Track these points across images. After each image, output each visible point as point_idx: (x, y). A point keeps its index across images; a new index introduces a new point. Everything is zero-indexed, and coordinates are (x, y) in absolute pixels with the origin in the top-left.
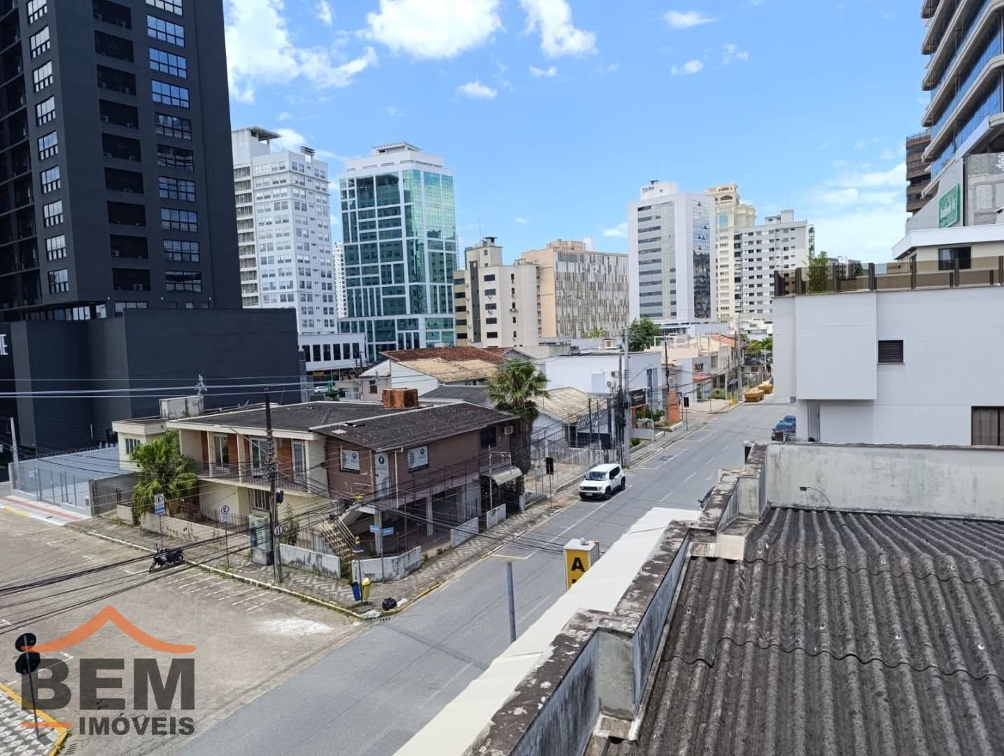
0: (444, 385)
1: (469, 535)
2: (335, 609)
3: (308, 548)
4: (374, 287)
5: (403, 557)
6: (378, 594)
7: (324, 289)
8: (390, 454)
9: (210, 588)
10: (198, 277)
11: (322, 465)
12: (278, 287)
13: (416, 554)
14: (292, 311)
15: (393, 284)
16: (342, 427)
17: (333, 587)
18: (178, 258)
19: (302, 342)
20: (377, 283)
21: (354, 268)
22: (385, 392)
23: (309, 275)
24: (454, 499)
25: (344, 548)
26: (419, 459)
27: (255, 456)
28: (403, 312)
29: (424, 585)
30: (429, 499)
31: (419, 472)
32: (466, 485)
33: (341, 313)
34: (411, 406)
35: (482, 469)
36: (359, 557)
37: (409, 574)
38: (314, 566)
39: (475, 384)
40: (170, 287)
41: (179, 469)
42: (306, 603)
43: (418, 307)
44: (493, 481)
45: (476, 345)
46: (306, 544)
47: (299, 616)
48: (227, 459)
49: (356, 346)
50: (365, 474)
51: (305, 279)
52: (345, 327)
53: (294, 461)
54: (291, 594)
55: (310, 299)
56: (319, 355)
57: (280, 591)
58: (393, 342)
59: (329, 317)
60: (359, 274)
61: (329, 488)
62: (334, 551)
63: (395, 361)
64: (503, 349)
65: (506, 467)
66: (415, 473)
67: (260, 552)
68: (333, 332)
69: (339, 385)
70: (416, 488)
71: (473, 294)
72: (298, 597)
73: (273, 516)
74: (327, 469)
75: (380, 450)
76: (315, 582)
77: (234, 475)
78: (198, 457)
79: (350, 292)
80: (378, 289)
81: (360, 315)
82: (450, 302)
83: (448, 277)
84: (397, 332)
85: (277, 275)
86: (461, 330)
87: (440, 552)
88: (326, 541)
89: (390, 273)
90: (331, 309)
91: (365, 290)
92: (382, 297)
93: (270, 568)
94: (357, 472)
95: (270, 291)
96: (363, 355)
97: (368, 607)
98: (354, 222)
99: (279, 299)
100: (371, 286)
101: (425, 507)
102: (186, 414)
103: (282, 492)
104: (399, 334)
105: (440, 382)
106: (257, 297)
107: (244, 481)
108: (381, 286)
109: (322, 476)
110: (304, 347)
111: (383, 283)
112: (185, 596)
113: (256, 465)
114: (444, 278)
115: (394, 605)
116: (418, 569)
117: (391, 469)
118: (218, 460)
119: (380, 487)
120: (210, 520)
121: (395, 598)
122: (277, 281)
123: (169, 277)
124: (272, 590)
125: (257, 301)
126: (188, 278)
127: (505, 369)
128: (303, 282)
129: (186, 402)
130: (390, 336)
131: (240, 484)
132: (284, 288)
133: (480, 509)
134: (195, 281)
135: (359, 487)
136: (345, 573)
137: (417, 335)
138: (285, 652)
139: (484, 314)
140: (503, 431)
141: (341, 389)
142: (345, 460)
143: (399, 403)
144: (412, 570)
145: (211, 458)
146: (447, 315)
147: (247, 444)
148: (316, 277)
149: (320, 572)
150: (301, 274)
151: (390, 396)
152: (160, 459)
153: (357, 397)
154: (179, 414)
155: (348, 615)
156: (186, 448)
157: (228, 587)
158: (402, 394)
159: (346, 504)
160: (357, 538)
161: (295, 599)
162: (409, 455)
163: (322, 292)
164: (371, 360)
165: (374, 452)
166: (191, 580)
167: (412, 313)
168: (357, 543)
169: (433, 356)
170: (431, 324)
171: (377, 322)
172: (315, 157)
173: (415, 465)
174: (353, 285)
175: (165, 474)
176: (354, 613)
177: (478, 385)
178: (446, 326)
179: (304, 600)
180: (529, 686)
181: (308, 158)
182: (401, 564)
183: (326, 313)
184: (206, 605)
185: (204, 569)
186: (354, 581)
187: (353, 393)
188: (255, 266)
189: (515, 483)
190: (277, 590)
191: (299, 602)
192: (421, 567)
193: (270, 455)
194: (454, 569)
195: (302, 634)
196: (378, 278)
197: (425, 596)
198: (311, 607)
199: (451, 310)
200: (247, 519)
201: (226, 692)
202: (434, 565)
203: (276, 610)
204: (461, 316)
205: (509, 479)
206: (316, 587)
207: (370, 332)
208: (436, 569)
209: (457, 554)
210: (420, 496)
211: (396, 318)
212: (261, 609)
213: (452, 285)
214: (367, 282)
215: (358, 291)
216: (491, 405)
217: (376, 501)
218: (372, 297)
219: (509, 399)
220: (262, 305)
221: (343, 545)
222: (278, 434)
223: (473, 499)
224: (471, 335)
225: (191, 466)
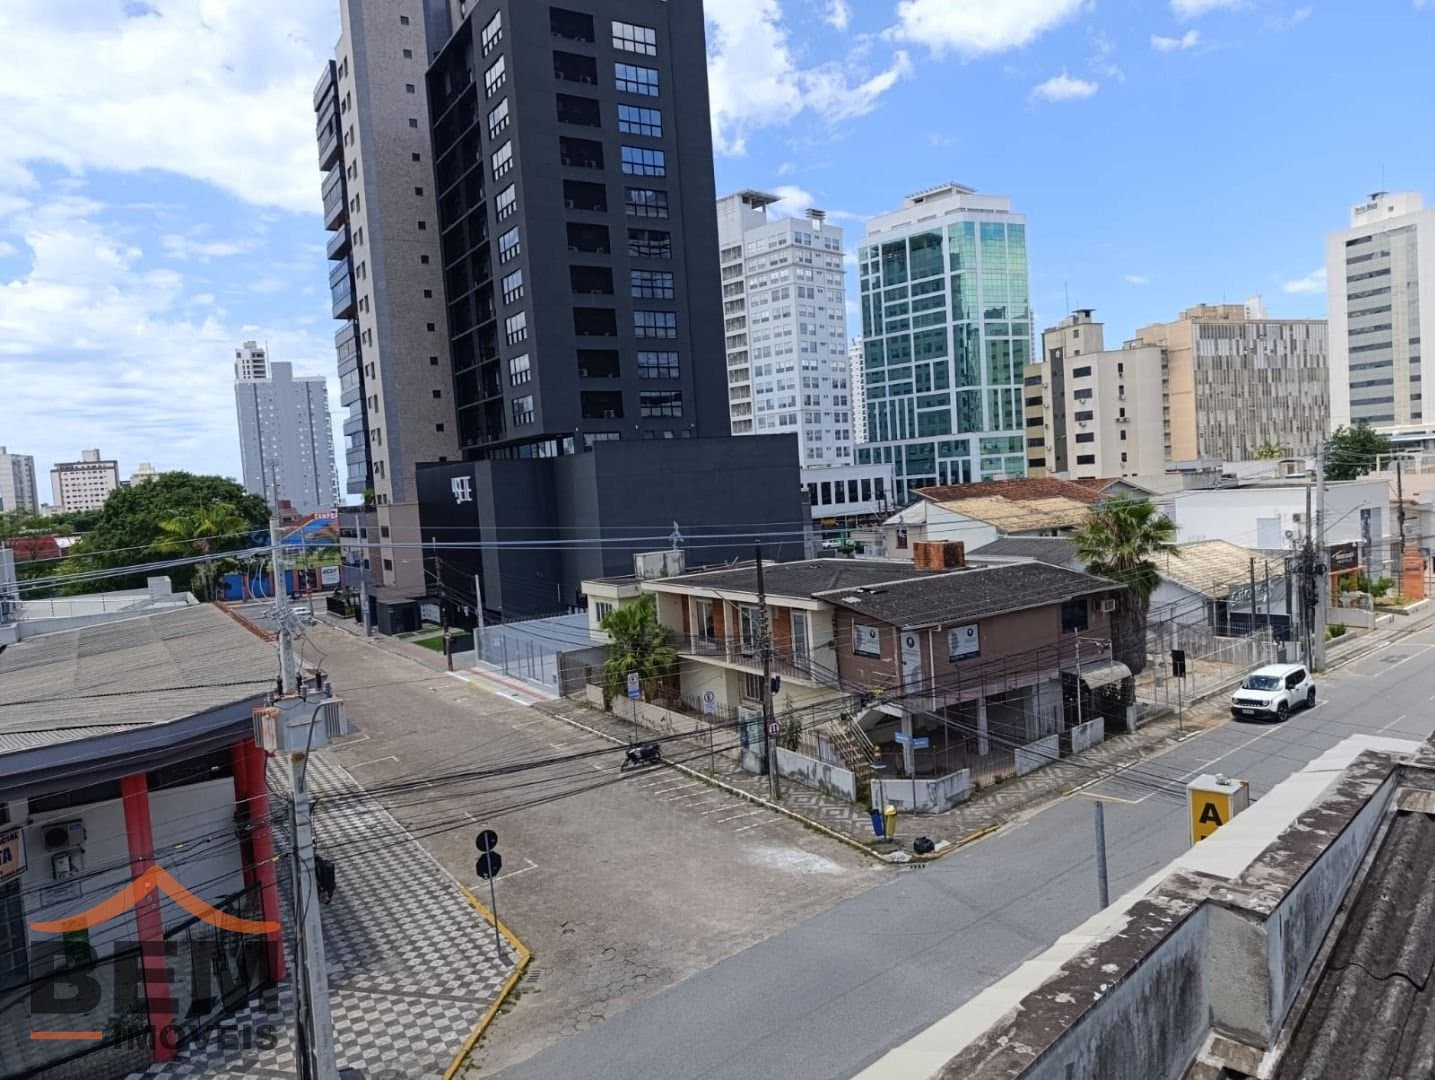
0: (1006, 536)
1: (1043, 761)
2: (848, 843)
3: (812, 756)
4: (906, 397)
5: (943, 781)
6: (909, 830)
7: (836, 404)
8: (923, 633)
9: (691, 798)
10: (678, 397)
11: (830, 644)
12: (776, 406)
13: (962, 780)
14: (794, 436)
15: (933, 392)
16: (856, 594)
17: (846, 813)
18: (653, 374)
19: (805, 479)
20: (909, 391)
21: (877, 373)
22: (916, 546)
23: (816, 386)
24: (1020, 704)
25: (860, 761)
26: (965, 643)
27: (746, 630)
28: (947, 431)
29: (974, 824)
30: (982, 702)
31: (966, 662)
32: (1038, 685)
33: (859, 437)
34: (953, 566)
35: (1064, 664)
36: (879, 774)
37: (953, 807)
38: (821, 781)
39: (1055, 534)
40: (645, 412)
41: (656, 642)
42: (811, 831)
43: (969, 422)
44: (1083, 681)
45: (1060, 476)
46: (811, 750)
47: (801, 847)
48: (711, 632)
49: (879, 482)
50: (888, 660)
51: (812, 392)
52: (864, 456)
53: (793, 636)
54: (791, 817)
55: (818, 420)
56: (829, 495)
57: (777, 811)
58: (931, 476)
59: (842, 443)
60: (884, 380)
61: (840, 677)
62: (848, 765)
63: (933, 502)
64: (1104, 481)
65: (1104, 662)
66: (959, 663)
67: (753, 756)
68: (847, 464)
69: (857, 537)
70: (961, 685)
71: (1054, 399)
72: (801, 820)
73: (768, 707)
74: (837, 650)
75: (908, 627)
76: (821, 803)
77: (720, 653)
78: (678, 628)
79: (871, 407)
80: (911, 400)
81: (884, 438)
82: (1019, 412)
83: (1015, 376)
84: (938, 460)
85: (775, 389)
86: (1037, 453)
87: (999, 781)
88: (837, 749)
89: (928, 375)
90: (846, 432)
91: (892, 403)
92: (917, 411)
93: (764, 779)
94: (876, 657)
95: (766, 412)
96: (888, 495)
97: (893, 847)
98: (878, 308)
99: (777, 422)
100: (901, 397)
101: (975, 712)
102: (664, 573)
103: (778, 678)
104: (941, 463)
105: (1000, 531)
106: (750, 421)
107: (732, 662)
108: (915, 395)
109: (829, 659)
110: (809, 485)
111: (918, 391)
112: (662, 804)
113: (747, 640)
114: (1009, 378)
115: (931, 848)
116: (965, 801)
117: (925, 656)
118: (702, 632)
119: (908, 680)
120: (692, 709)
121: (932, 838)
122: (776, 397)
123: (644, 400)
124: (767, 808)
125: (750, 426)
126: (666, 400)
127: (1103, 511)
128: (809, 397)
129: (665, 557)
130: (927, 466)
131: (727, 664)
132: (785, 406)
133: (1061, 721)
134: (674, 404)
135: (879, 677)
136: (863, 795)
137: (967, 464)
138: (783, 893)
139: (1073, 428)
140: (1098, 606)
141: (858, 543)
142: (860, 638)
143: (936, 562)
144: (958, 803)
145: (694, 631)
146: (1014, 433)
147: (735, 613)
148: (826, 389)
149: (828, 791)
150: (807, 386)
151: (923, 551)
152: (635, 628)
153: (881, 553)
154: (657, 573)
155: (867, 853)
156: (665, 617)
157: (713, 798)
158: (941, 549)
159: (862, 701)
160: (877, 748)
161: (796, 823)
162: (950, 637)
163: (833, 409)
164: (901, 502)
165: (899, 630)
166: (670, 784)
167: (959, 432)
168: (877, 755)
169: (990, 494)
170: (989, 446)
171: (909, 447)
172: (825, 222)
173: (960, 651)
174: (875, 397)
175: (641, 647)
176: (875, 853)
177: (1061, 536)
178: (1012, 449)
179: (808, 826)
180: (1083, 965)
181: (816, 223)
182: (941, 792)
183: (838, 438)
184: (687, 819)
185: (685, 773)
186: (874, 807)
187: (874, 548)
188: (748, 379)
189: (1119, 687)
190: (773, 808)
191: (801, 828)
192: (970, 800)
193: (763, 628)
194: (1020, 807)
195: (804, 872)
196: (911, 383)
197: (976, 842)
198: (816, 837)
199: (1019, 425)
200: (736, 710)
201: (709, 935)
202: (990, 799)
203: (770, 835)
204: (1036, 432)
205: (1109, 680)
206: (824, 810)
207: (899, 462)
208: (993, 804)
209: (1026, 786)
210: (967, 696)
211: (936, 439)
212: (753, 832)
213: (1022, 386)
214: (896, 391)
215: (883, 405)
216: (1080, 566)
217: (902, 698)
218: (902, 412)
219: (1109, 558)
220: (756, 430)
221: (859, 756)
222: (773, 600)
223: (1050, 707)
224: (1051, 461)
225: (669, 639)
